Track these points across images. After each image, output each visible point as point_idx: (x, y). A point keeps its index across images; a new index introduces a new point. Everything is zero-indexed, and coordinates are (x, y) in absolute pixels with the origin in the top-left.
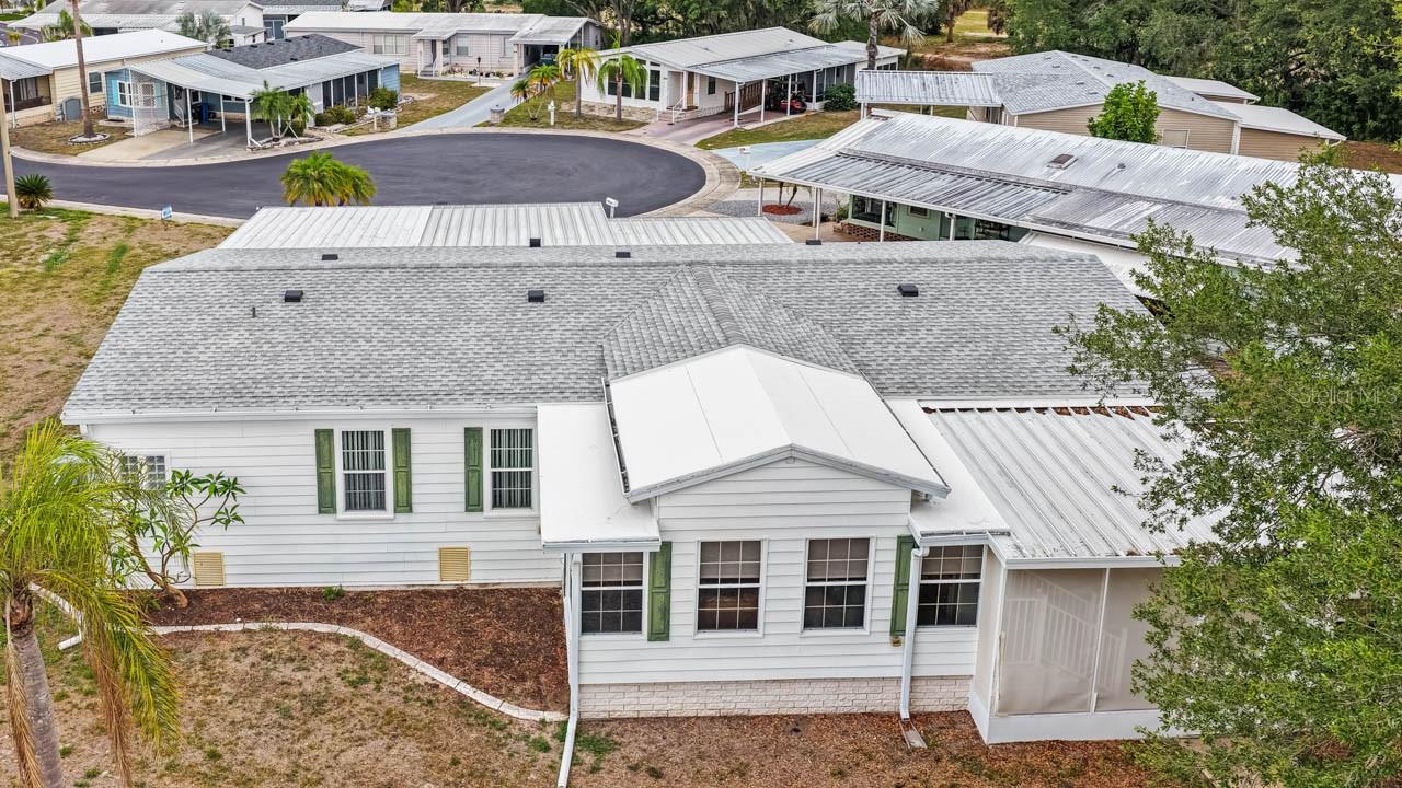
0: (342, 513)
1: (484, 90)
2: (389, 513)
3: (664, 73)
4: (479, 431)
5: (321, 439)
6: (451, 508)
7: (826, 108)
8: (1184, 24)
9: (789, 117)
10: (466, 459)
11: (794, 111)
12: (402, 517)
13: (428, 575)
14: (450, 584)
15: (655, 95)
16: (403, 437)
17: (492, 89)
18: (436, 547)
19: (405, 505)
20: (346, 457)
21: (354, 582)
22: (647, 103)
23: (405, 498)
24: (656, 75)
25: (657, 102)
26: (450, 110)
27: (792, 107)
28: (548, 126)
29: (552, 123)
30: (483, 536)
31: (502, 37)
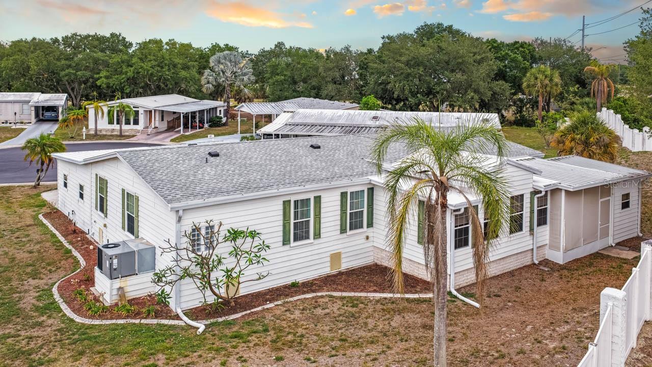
0: (293, 244)
1: (23, 130)
2: (311, 240)
3: (141, 111)
4: (346, 193)
5: (286, 205)
6: (334, 233)
7: (210, 126)
8: (337, 89)
9: (198, 130)
10: (341, 208)
11: (200, 128)
12: (317, 241)
13: (326, 269)
14: (334, 272)
15: (136, 122)
16: (318, 199)
17: (26, 129)
18: (329, 254)
19: (318, 235)
20: (296, 213)
21: (301, 278)
22: (132, 126)
23: (318, 232)
24: (137, 113)
25: (137, 126)
26: (12, 138)
27: (199, 126)
28: (83, 140)
29: (84, 138)
30: (346, 245)
31: (21, 104)
